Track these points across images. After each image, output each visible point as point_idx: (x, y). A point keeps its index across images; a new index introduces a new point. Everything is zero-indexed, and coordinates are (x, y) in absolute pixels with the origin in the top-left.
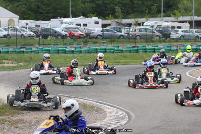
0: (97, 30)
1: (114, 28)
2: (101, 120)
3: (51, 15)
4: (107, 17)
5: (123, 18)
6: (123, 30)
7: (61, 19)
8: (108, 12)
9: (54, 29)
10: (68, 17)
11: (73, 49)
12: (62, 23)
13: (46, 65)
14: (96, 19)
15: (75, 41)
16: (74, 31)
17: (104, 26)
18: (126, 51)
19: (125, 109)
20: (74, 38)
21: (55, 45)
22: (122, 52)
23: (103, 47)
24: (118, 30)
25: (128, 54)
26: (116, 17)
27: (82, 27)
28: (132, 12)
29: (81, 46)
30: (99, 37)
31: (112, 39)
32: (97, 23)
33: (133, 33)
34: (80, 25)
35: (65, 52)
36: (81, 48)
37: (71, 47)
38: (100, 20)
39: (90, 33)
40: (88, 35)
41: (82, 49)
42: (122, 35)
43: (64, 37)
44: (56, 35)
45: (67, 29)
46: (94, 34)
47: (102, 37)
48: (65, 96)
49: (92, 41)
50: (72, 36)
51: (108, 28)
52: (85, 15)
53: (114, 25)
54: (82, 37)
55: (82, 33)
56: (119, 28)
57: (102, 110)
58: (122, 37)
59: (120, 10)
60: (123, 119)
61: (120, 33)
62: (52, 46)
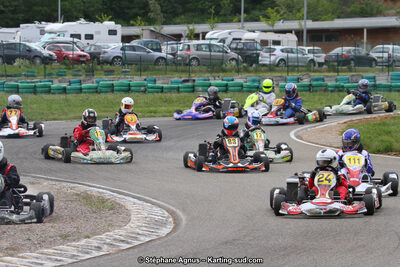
0: (113, 46)
1: (146, 44)
2: (120, 226)
3: (21, 16)
4: (132, 22)
5: (165, 23)
6: (164, 48)
7: (40, 26)
8: (134, 11)
9: (27, 44)
10: (55, 20)
11: (64, 85)
12: (43, 32)
13: (14, 119)
14: (111, 25)
15: (69, 69)
16: (67, 49)
17: (126, 39)
18: (171, 90)
19: (167, 205)
20: (67, 62)
21: (28, 76)
22: (162, 92)
23: (125, 82)
24: (155, 47)
25: (174, 95)
26: (150, 22)
27: (83, 41)
28: (184, 13)
29: (82, 78)
30: (117, 61)
31: (142, 65)
32: (112, 32)
33: (183, 53)
34: (78, 36)
35: (49, 91)
36: (80, 82)
37: (60, 82)
38: (118, 28)
39: (100, 54)
40: (95, 56)
41: (83, 86)
42: (163, 58)
43: (47, 60)
44: (31, 56)
45: (52, 45)
46: (106, 55)
47: (122, 61)
48: (48, 179)
49: (102, 70)
50: (62, 58)
51: (134, 43)
52: (90, 18)
53: (146, 37)
54: (83, 62)
55: (82, 53)
56: (157, 43)
57: (121, 206)
58: (162, 62)
59: (158, 7)
60: (163, 224)
61: (158, 54)
62: (23, 79)
